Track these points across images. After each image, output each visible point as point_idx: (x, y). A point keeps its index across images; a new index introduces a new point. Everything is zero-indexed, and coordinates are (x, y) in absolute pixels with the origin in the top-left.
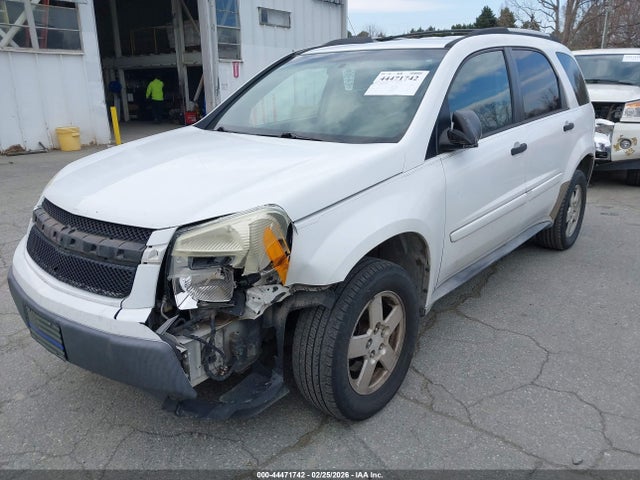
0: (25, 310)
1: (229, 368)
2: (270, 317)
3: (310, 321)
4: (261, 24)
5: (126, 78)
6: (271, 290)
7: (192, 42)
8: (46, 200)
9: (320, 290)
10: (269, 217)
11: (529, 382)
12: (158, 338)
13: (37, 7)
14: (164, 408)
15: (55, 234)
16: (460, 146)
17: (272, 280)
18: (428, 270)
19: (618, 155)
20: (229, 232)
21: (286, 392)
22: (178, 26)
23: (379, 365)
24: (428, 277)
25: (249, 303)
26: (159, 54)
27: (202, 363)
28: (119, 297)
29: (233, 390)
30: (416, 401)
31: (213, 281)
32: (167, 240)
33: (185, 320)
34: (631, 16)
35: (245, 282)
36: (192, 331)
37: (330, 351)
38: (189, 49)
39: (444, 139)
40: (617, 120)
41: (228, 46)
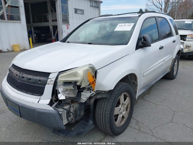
0: (7, 100)
1: (75, 118)
2: (88, 101)
3: (101, 103)
4: (75, 13)
5: (34, 29)
6: (89, 92)
7: (54, 19)
8: (13, 64)
9: (105, 92)
10: (89, 68)
11: (170, 121)
12: (53, 109)
13: (7, 8)
14: (53, 133)
15: (17, 75)
16: (146, 46)
17: (89, 89)
18: (137, 86)
19: (185, 51)
20: (76, 73)
21: (93, 126)
22: (50, 14)
23: (123, 117)
24: (137, 88)
25: (82, 97)
26: (44, 22)
27: (67, 117)
28: (39, 96)
29: (76, 126)
30: (135, 128)
31: (70, 90)
32: (56, 76)
33: (61, 103)
34: (183, 12)
35: (81, 90)
36: (63, 106)
37: (109, 113)
38: (53, 21)
39: (140, 44)
40: (185, 40)
41: (65, 20)
